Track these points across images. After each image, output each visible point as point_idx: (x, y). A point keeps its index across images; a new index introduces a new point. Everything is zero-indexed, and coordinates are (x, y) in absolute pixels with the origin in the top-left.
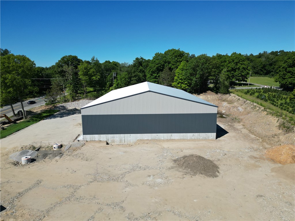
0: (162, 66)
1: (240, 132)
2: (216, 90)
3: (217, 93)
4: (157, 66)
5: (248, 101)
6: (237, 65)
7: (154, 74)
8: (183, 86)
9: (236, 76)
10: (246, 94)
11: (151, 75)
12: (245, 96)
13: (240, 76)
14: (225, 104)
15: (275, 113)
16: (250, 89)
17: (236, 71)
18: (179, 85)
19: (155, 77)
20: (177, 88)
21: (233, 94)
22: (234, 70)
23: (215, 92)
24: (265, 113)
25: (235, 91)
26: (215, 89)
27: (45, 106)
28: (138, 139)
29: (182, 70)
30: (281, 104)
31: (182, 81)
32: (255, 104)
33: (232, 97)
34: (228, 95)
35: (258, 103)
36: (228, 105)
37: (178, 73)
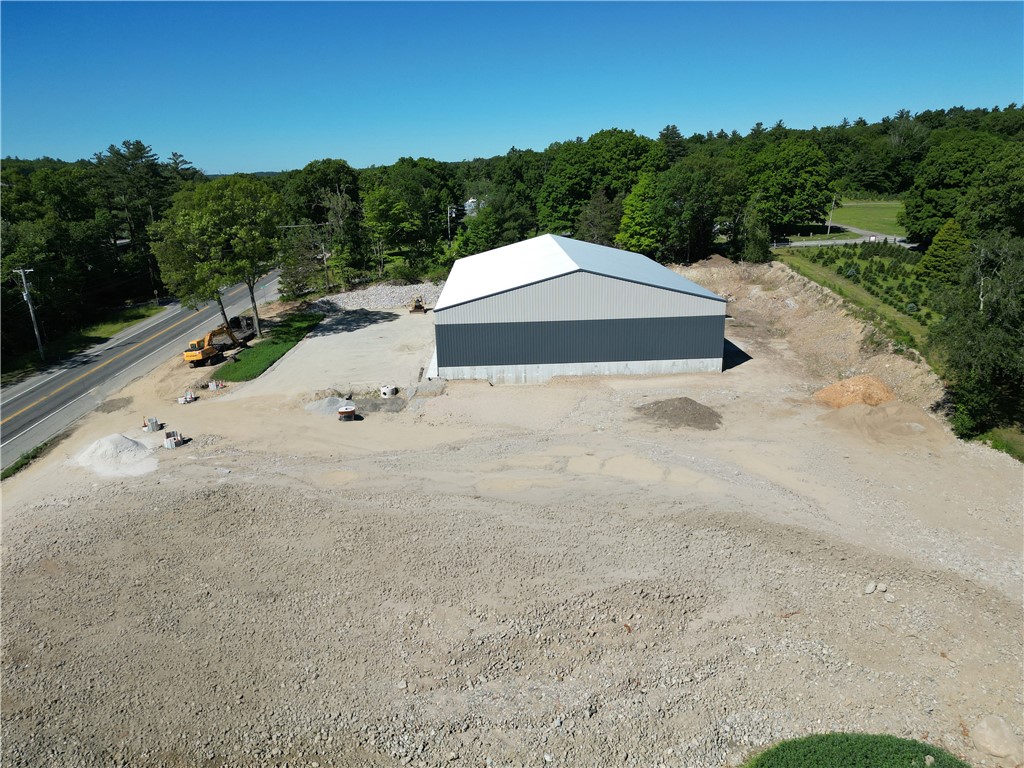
0: (584, 184)
1: (778, 357)
2: (734, 252)
4: (570, 183)
5: (813, 283)
6: (797, 176)
7: (560, 208)
8: (645, 241)
9: (795, 208)
10: (814, 261)
11: (554, 209)
12: (809, 268)
13: (806, 208)
14: (756, 290)
15: (862, 312)
16: (828, 247)
17: (794, 193)
18: (634, 241)
19: (565, 216)
20: (628, 250)
21: (778, 262)
22: (789, 190)
23: (731, 259)
24: (844, 311)
25: (788, 252)
26: (732, 250)
27: (281, 305)
28: (554, 374)
29: (644, 198)
30: (889, 290)
31: (643, 230)
32: (827, 290)
33: (777, 270)
34: (766, 266)
35: (833, 288)
36: (762, 294)
37: (632, 205)
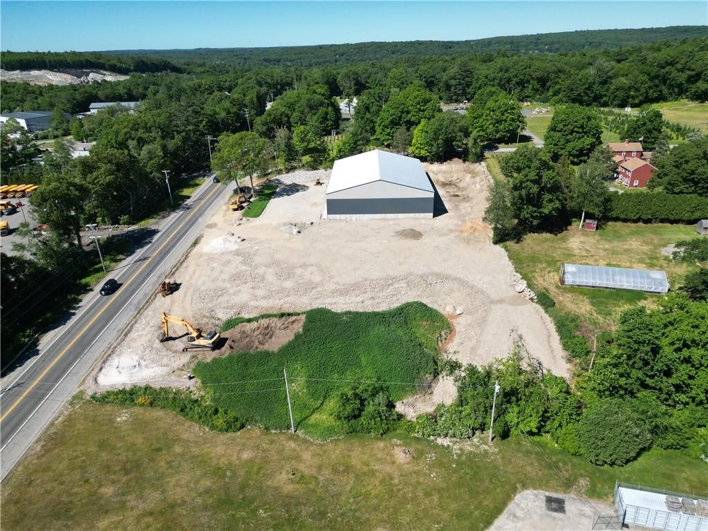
0: (398, 118)
1: (459, 212)
3: (464, 161)
6: (503, 115)
8: (423, 152)
11: (383, 130)
13: (507, 131)
17: (502, 123)
18: (418, 151)
21: (484, 162)
25: (493, 155)
26: (463, 155)
27: (257, 180)
29: (422, 131)
31: (422, 146)
33: (481, 167)
34: (478, 164)
37: (417, 134)
